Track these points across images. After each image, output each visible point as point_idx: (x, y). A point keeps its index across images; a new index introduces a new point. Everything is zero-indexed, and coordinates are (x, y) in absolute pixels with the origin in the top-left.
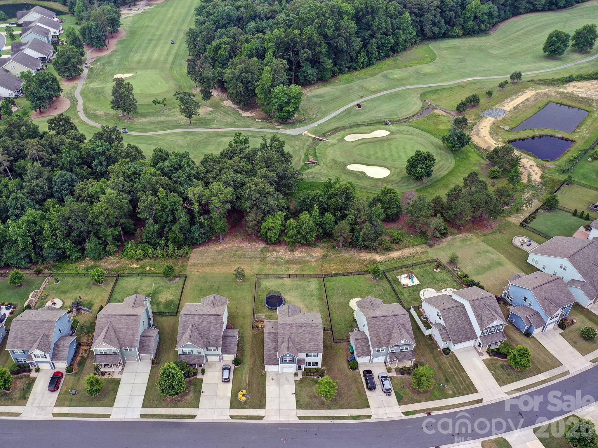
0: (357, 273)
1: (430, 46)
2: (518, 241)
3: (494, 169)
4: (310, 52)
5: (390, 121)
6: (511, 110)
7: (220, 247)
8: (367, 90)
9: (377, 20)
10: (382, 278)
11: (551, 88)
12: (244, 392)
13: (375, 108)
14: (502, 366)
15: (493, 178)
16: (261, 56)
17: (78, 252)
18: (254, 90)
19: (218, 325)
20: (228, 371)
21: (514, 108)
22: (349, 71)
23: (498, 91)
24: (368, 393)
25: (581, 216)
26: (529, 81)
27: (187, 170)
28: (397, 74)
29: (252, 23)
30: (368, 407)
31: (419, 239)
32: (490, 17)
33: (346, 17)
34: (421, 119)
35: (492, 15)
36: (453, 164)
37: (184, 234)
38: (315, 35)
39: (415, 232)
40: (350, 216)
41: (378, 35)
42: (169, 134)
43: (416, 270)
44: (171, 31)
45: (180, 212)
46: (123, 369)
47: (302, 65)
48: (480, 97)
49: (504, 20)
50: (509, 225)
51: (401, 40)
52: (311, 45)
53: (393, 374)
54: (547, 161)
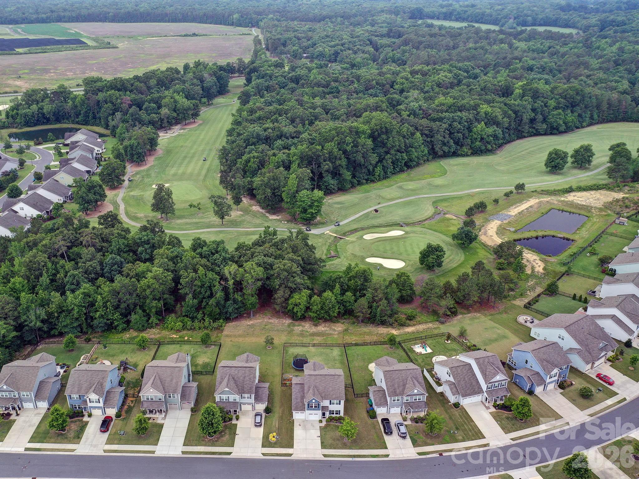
0: (375, 343)
1: (441, 163)
2: (521, 319)
3: (499, 261)
4: (330, 165)
5: (405, 224)
6: (516, 215)
7: (251, 322)
8: (383, 198)
9: (391, 139)
10: (398, 348)
11: (553, 198)
12: (275, 434)
13: (391, 212)
14: (507, 418)
15: (500, 269)
16: (287, 168)
17: (124, 323)
18: (281, 196)
19: (252, 376)
20: (260, 417)
21: (519, 213)
22: (367, 183)
23: (504, 199)
24: (386, 438)
25: (580, 300)
26: (533, 192)
27: (223, 254)
28: (411, 185)
29: (278, 141)
30: (386, 448)
31: (431, 318)
32: (495, 138)
33: (363, 136)
34: (433, 222)
35: (497, 137)
36: (463, 258)
37: (220, 309)
38: (335, 150)
39: (428, 312)
40: (369, 295)
41: (393, 152)
42: (203, 232)
43: (429, 342)
44: (203, 151)
45: (217, 288)
46: (165, 416)
47: (324, 175)
48: (487, 204)
49: (509, 142)
50: (515, 307)
51: (414, 156)
52: (332, 158)
53: (409, 422)
54: (550, 256)
